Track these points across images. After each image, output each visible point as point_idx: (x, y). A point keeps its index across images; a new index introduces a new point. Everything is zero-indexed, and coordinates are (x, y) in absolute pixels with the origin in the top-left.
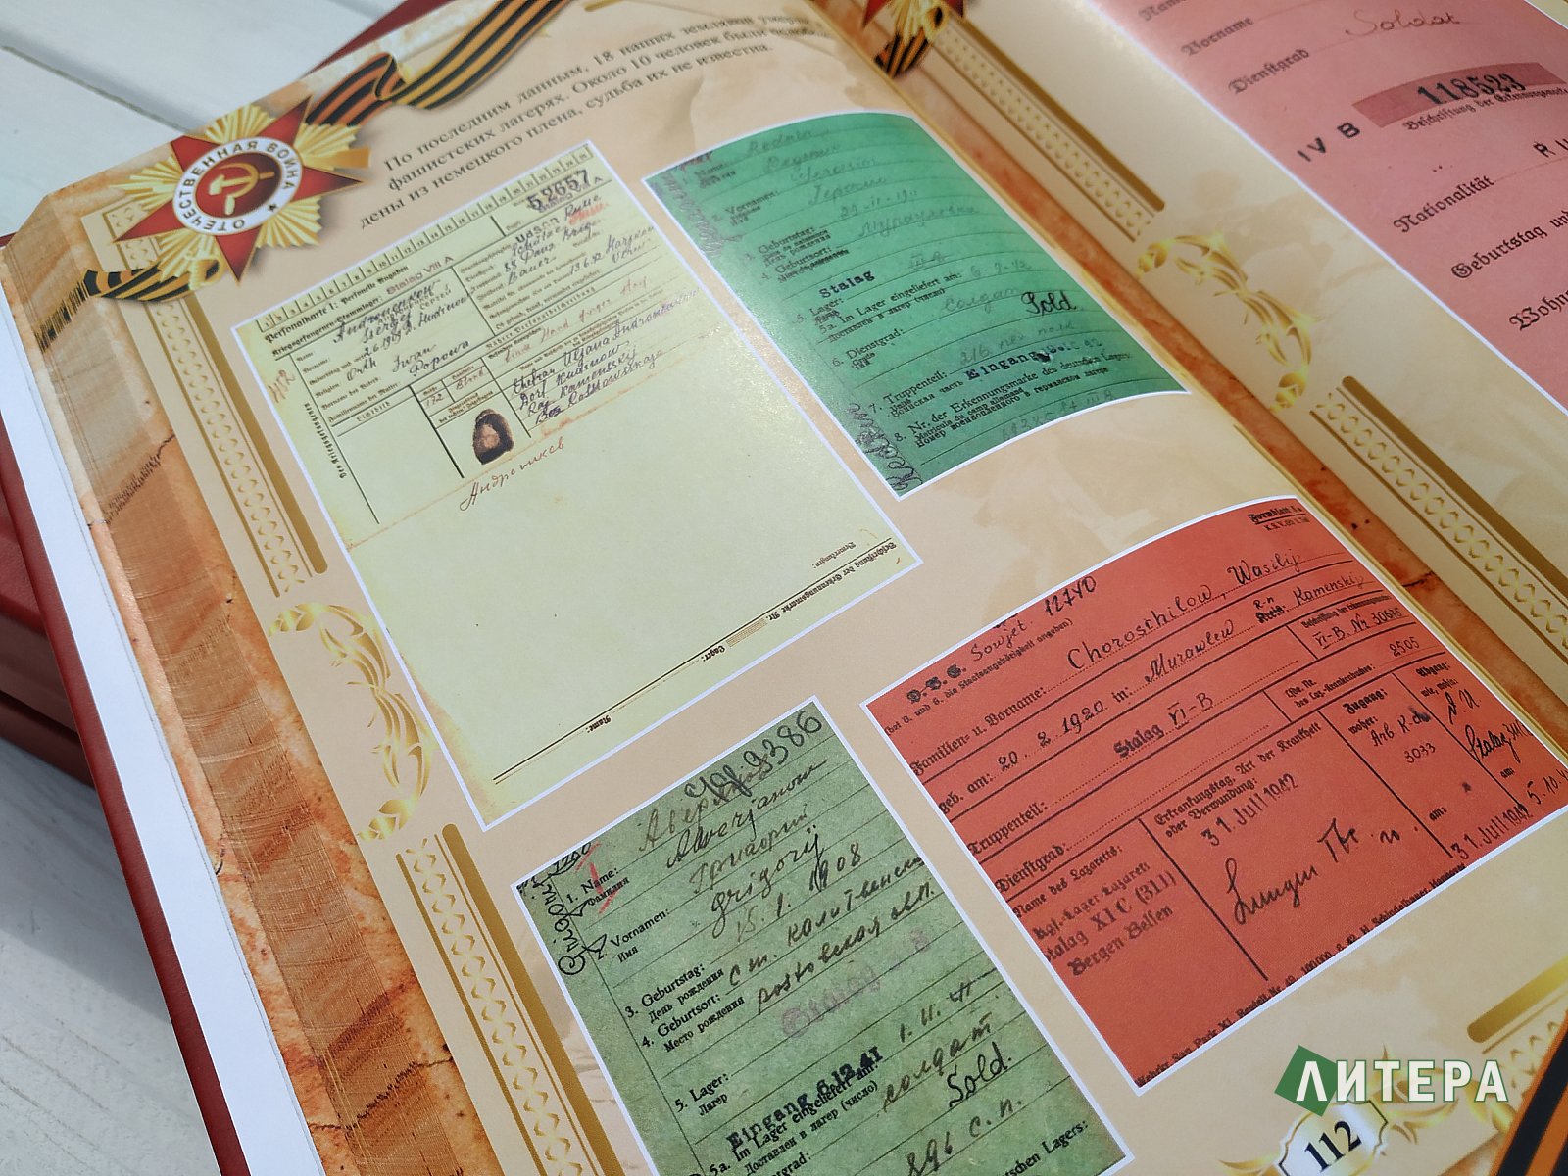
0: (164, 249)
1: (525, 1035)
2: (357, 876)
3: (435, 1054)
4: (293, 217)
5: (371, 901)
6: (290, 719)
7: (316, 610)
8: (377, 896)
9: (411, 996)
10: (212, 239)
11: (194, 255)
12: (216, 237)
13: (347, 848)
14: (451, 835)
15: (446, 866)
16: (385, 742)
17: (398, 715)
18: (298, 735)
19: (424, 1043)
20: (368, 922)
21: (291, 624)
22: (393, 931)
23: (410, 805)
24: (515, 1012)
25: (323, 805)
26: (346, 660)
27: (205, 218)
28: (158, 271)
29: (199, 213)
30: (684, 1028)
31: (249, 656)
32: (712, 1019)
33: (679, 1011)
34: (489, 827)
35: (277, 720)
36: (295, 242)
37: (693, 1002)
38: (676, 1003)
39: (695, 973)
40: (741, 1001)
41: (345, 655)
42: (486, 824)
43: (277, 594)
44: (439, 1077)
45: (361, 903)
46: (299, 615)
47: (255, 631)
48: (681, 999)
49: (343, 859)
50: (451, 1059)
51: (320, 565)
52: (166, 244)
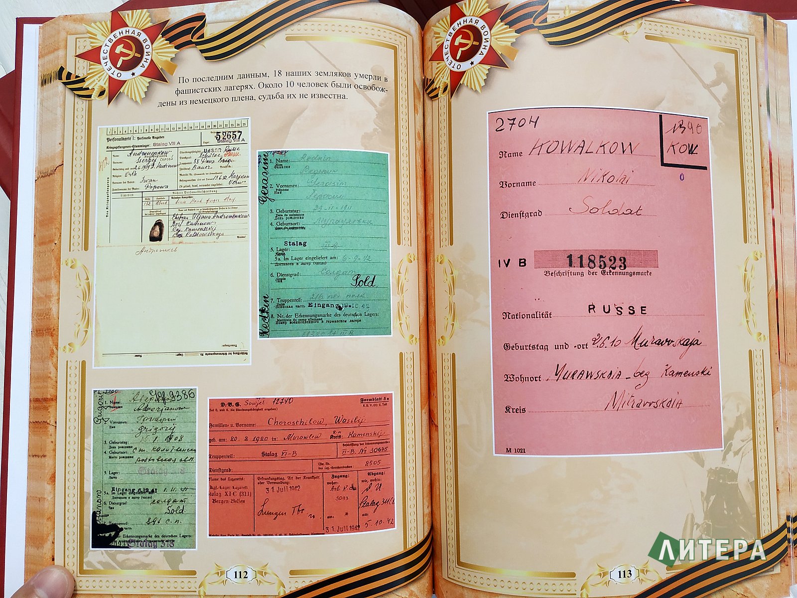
0: (90, 71)
1: (77, 432)
2: (54, 360)
3: (52, 423)
4: (138, 85)
5: (55, 370)
6: (57, 298)
7: (79, 264)
8: (57, 370)
9: (54, 403)
10: (108, 77)
11: (99, 81)
12: (109, 76)
13: (55, 349)
14: (84, 363)
15: (78, 372)
16: (79, 323)
17: (86, 316)
18: (57, 305)
19: (51, 418)
20: (51, 376)
21: (70, 265)
22: (57, 382)
23: (77, 347)
24: (77, 424)
25: (54, 332)
26: (80, 288)
27: (109, 64)
28: (85, 81)
29: (108, 60)
30: (116, 455)
31: (54, 268)
32: (124, 457)
33: (117, 450)
34: (95, 368)
35: (53, 296)
36: (134, 99)
37: (121, 450)
38: (117, 448)
39: (126, 443)
40: (133, 457)
41: (80, 285)
42: (95, 367)
43: (70, 251)
44: (51, 429)
45: (52, 369)
46: (73, 262)
47: (58, 260)
48: (119, 447)
49: (52, 353)
50: (56, 427)
51: (86, 249)
52: (91, 69)
